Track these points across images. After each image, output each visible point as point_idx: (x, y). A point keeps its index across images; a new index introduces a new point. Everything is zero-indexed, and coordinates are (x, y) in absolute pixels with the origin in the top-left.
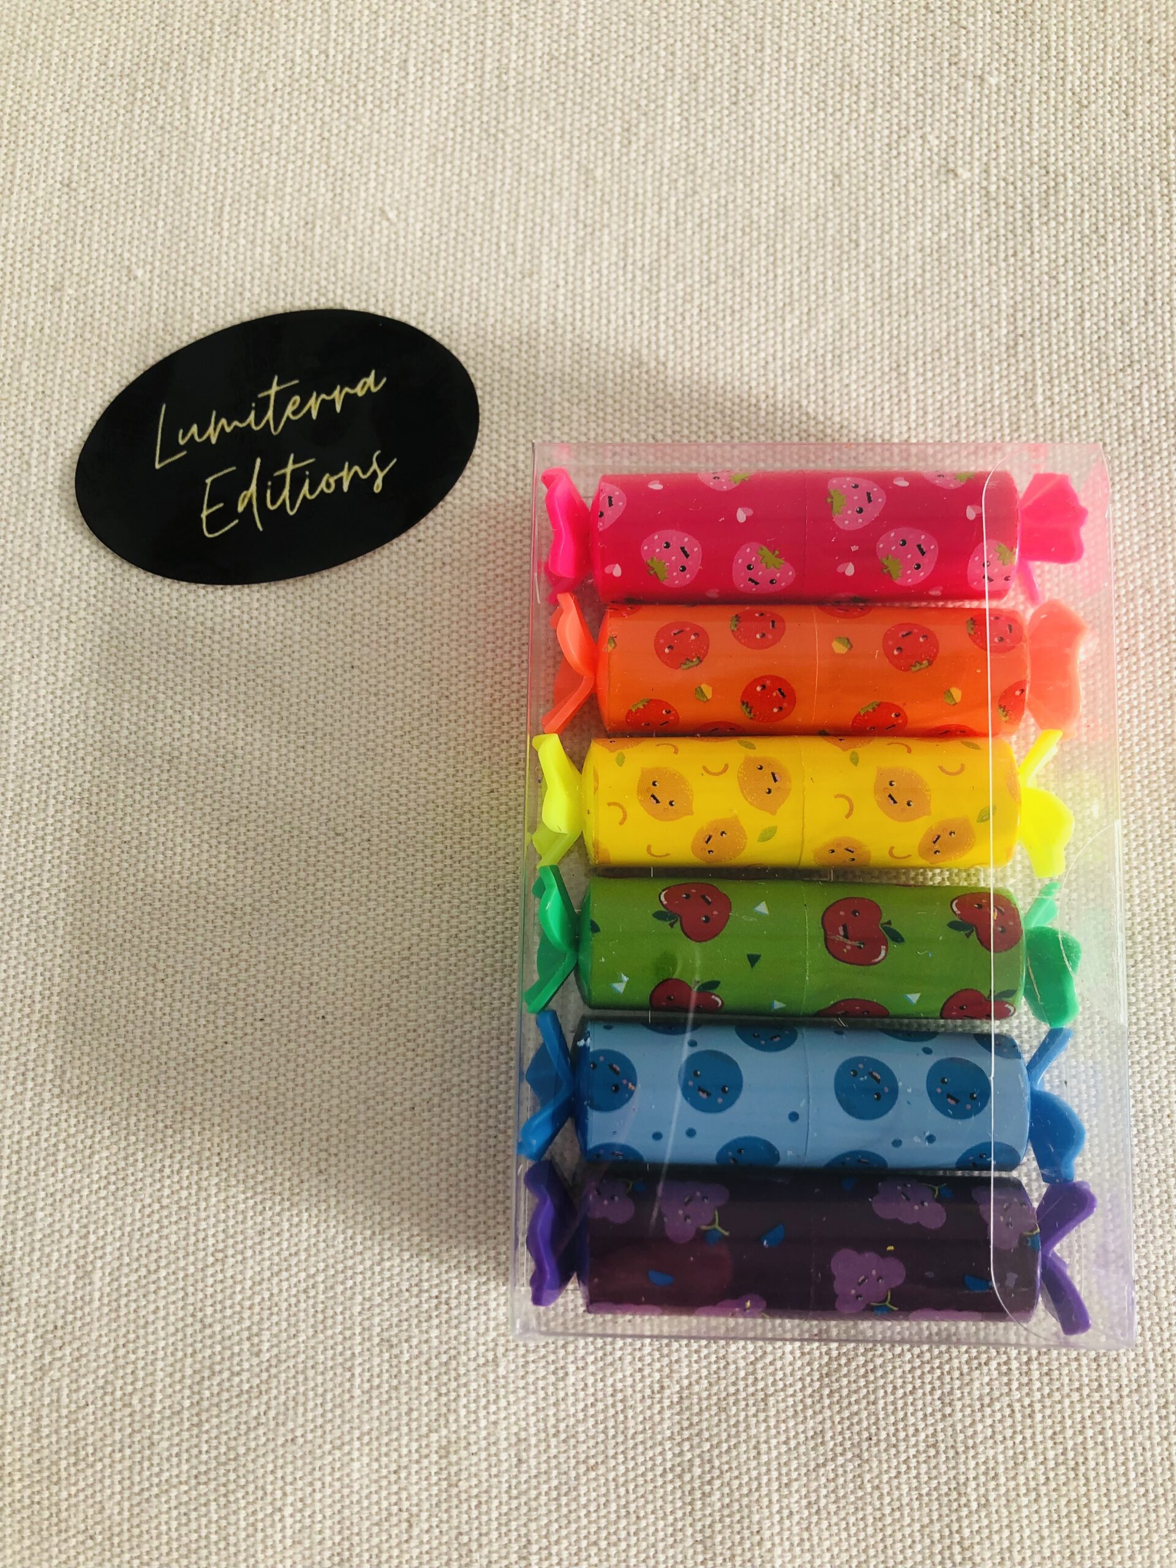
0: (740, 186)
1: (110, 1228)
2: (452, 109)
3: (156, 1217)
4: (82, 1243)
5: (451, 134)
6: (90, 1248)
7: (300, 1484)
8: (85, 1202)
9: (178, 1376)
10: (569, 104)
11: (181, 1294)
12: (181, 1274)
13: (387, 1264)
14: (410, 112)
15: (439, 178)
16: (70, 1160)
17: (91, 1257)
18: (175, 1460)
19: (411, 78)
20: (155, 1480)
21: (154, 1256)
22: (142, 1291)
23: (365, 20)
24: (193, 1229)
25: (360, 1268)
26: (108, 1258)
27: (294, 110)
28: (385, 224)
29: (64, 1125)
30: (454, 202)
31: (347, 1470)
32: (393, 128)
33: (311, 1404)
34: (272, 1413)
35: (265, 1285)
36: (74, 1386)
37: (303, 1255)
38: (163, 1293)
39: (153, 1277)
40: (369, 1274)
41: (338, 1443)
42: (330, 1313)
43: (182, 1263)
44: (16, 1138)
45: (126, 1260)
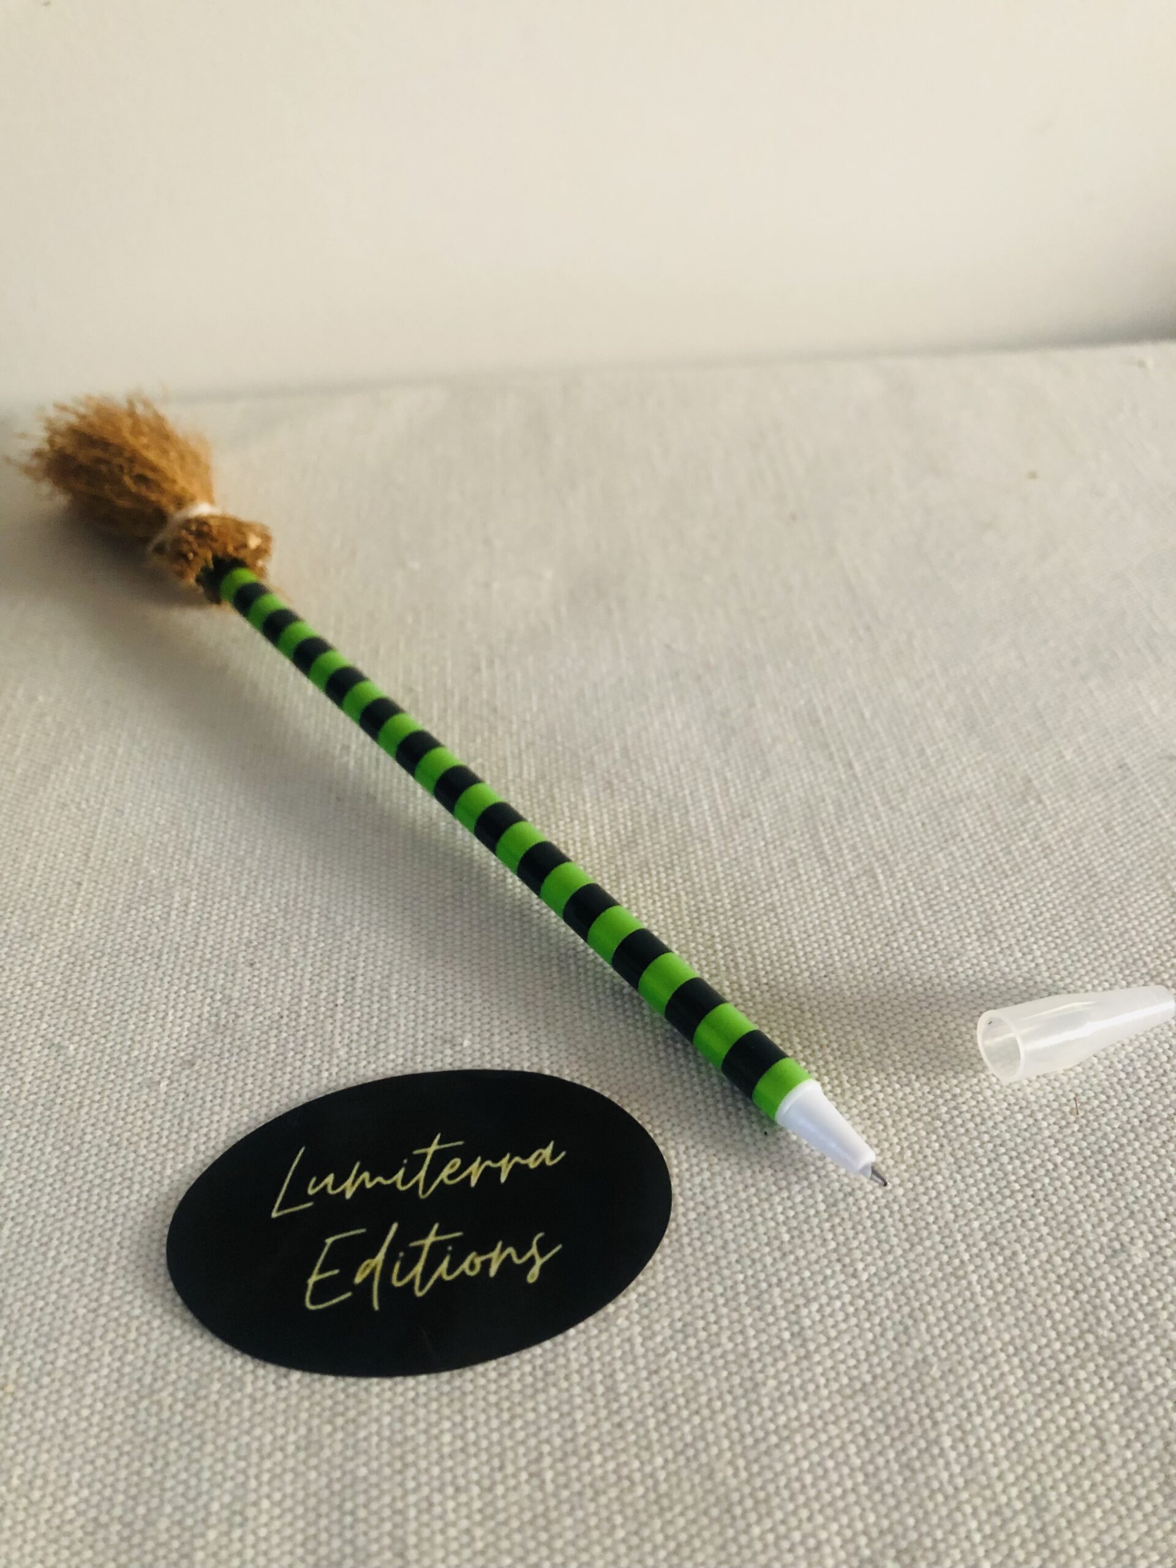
7: (950, 1409)
9: (768, 1308)
18: (789, 1400)
20: (772, 1427)
31: (1001, 1386)
33: (932, 1319)
34: (890, 1335)
36: (648, 1333)
41: (979, 1357)
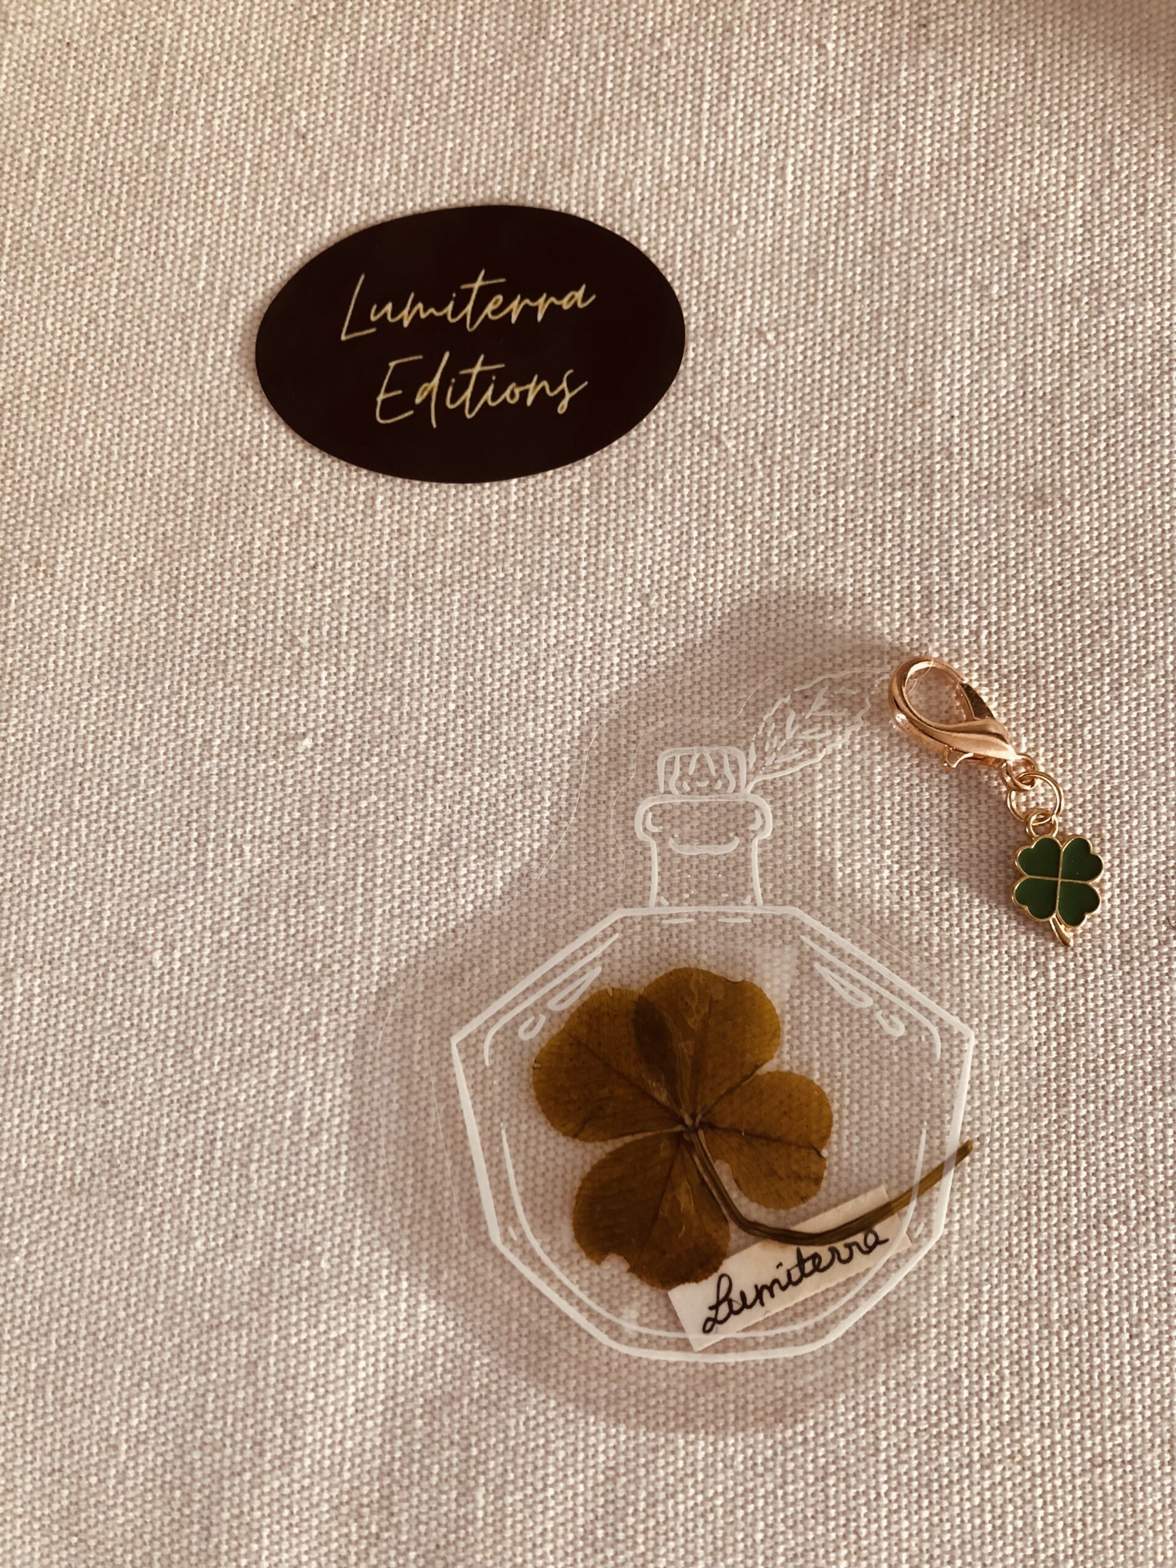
0: (1150, 305)
1: (493, 1441)
2: (834, 220)
3: (542, 1431)
4: (464, 1455)
5: (832, 247)
6: (473, 1462)
8: (465, 1412)
10: (961, 214)
11: (570, 1514)
12: (570, 1493)
13: (790, 1488)
14: (788, 223)
15: (821, 295)
16: (449, 1365)
17: (473, 1473)
19: (789, 187)
21: (541, 1473)
22: (528, 1512)
23: (739, 123)
24: (581, 1445)
25: (761, 1492)
26: (492, 1474)
27: (663, 221)
28: (763, 346)
29: (442, 1328)
30: (838, 322)
32: (769, 241)
35: (660, 1508)
37: (700, 1476)
38: (551, 1513)
39: (540, 1497)
40: (771, 1499)
42: (731, 1540)
43: (571, 1481)
44: (392, 1340)
45: (511, 1476)
